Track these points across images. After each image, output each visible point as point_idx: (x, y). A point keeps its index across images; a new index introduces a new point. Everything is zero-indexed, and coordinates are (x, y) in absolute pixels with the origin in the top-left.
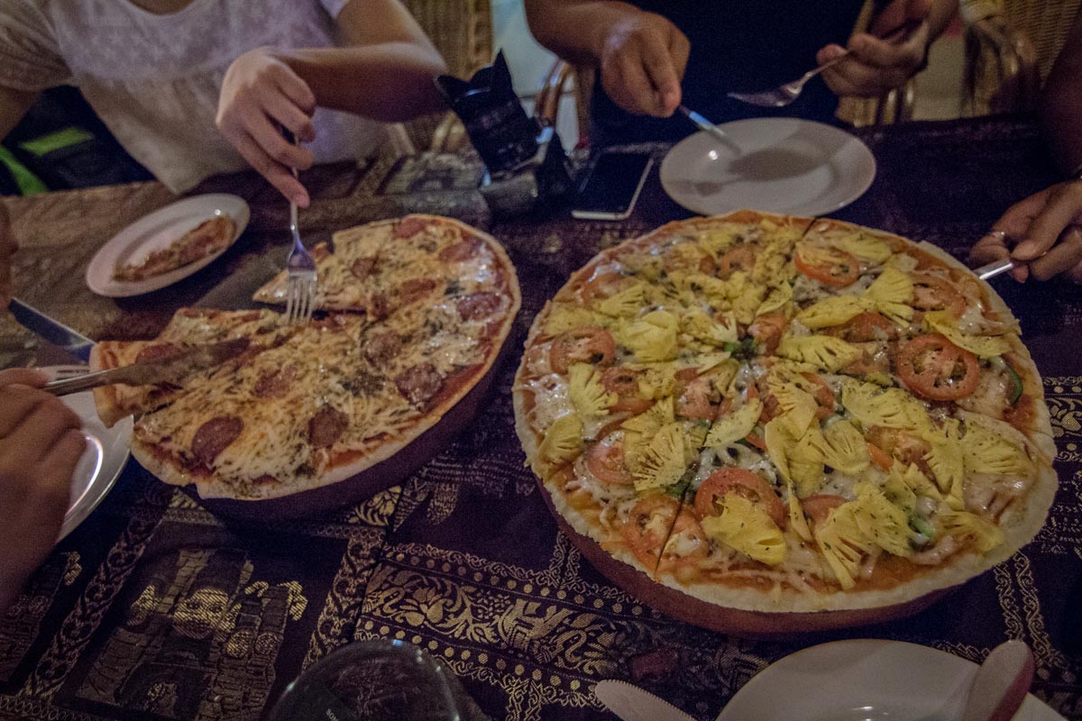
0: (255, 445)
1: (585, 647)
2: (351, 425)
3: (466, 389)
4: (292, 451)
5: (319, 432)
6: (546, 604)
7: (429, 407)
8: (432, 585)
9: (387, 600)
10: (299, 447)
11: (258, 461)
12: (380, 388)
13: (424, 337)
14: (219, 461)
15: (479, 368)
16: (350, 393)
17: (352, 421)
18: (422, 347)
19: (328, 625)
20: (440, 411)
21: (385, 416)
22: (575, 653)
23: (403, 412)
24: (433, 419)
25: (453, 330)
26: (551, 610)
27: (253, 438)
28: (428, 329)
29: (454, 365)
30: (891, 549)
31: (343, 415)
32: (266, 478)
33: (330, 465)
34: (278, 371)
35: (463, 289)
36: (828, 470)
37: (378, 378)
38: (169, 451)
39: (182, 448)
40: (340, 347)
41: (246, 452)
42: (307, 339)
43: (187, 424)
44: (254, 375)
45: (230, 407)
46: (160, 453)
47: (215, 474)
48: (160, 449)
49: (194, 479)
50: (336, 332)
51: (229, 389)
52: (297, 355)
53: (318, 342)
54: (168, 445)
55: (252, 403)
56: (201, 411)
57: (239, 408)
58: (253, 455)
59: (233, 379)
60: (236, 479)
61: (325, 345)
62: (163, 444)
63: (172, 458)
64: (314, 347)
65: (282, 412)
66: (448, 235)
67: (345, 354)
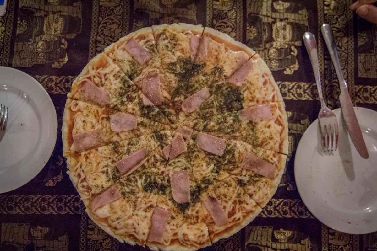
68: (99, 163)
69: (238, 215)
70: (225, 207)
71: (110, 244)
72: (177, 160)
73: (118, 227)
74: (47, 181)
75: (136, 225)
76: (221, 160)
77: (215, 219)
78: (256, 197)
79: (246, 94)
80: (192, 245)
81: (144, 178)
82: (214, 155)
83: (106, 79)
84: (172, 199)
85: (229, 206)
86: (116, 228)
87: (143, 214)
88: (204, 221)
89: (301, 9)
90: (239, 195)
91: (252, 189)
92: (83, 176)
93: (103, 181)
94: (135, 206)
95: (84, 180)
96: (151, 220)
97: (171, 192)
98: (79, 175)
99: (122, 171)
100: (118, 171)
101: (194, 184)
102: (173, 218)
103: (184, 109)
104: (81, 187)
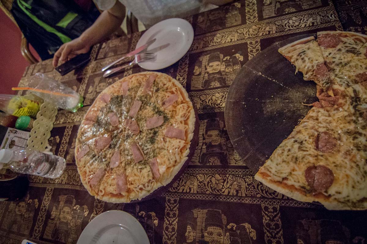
0: (347, 182)
11: (356, 192)
14: (332, 191)
27: (343, 178)
34: (318, 135)
38: (293, 186)
39: (302, 185)
40: (348, 119)
41: (345, 186)
42: (320, 114)
43: (294, 170)
44: (307, 138)
45: (312, 160)
46: (287, 186)
47: (333, 198)
48: (286, 184)
49: (316, 200)
50: (337, 109)
51: (300, 148)
52: (324, 124)
53: (329, 116)
54: (290, 183)
55: (322, 156)
56: (295, 163)
57: (317, 160)
58: (350, 188)
59: (296, 141)
60: (348, 201)
61: (336, 117)
62: (285, 181)
63: (296, 189)
64: (330, 119)
65: (346, 160)
66: (358, 42)
67: (355, 122)
68: (135, 175)
69: (174, 89)
70: (168, 97)
71: (201, 175)
72: (140, 126)
73: (174, 159)
74: (154, 224)
75: (174, 147)
76: (144, 102)
77: (174, 101)
78: (165, 82)
79: (116, 95)
80: (189, 112)
81: (147, 144)
82: (141, 106)
83: (92, 171)
84: (161, 126)
85: (168, 94)
86: (176, 161)
87: (167, 143)
88: (175, 107)
89: (94, 80)
90: (163, 91)
91: (161, 85)
92: (141, 186)
93: (146, 171)
94: (162, 148)
95: (144, 185)
96: (171, 138)
97: (157, 128)
98: (141, 189)
99: (142, 159)
100: (141, 161)
101: (155, 115)
102: (172, 125)
103: (116, 125)
104: (149, 188)
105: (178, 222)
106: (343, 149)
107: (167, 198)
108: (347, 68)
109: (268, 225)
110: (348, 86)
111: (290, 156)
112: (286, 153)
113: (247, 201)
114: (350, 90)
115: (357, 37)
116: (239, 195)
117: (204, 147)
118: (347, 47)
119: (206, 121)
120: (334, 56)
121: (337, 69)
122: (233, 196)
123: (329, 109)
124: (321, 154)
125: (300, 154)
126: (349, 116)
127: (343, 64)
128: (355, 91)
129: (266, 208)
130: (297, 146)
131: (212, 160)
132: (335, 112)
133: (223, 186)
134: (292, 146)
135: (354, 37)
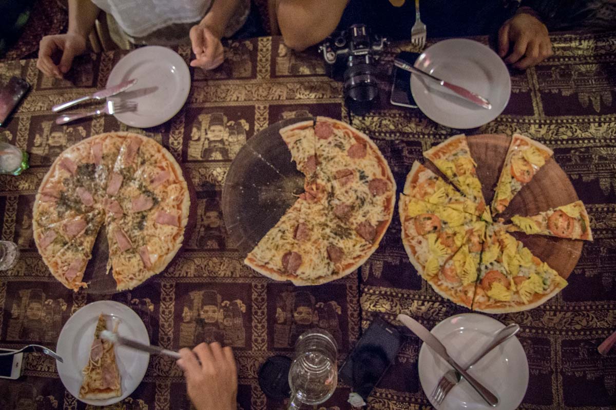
0: (310, 265)
1: (438, 313)
2: (346, 253)
3: (385, 231)
4: (327, 266)
5: (333, 256)
6: (424, 301)
7: (373, 241)
8: (384, 298)
9: (370, 304)
10: (328, 264)
11: (315, 272)
12: (350, 234)
13: (360, 207)
14: (299, 272)
15: (387, 221)
16: (338, 238)
17: (346, 251)
18: (361, 212)
19: (352, 315)
20: (378, 243)
21: (358, 247)
22: (436, 315)
23: (364, 245)
24: (376, 246)
25: (371, 201)
26: (426, 303)
27: (308, 262)
28: (359, 201)
29: (378, 221)
30: (538, 292)
31: (341, 249)
32: (320, 277)
33: (343, 270)
34: (298, 225)
35: (368, 177)
36: (520, 266)
37: (347, 229)
38: (272, 269)
39: (278, 268)
40: (322, 212)
41: (308, 268)
42: (303, 206)
43: (274, 256)
44: (289, 229)
45: (289, 247)
46: (267, 269)
47: (299, 277)
48: (267, 268)
49: (289, 279)
50: (316, 203)
51: (282, 237)
52: (304, 216)
53: (309, 208)
54: (270, 266)
55: (297, 244)
56: (276, 250)
57: (293, 247)
58: (312, 269)
59: (280, 230)
60: (309, 279)
61: (314, 210)
62: (267, 265)
63: (275, 271)
64: (309, 211)
65: (313, 248)
66: (347, 136)
67: (326, 215)
68: (123, 264)
69: (164, 164)
70: (158, 173)
71: (198, 259)
72: (124, 208)
73: (166, 248)
74: (150, 310)
75: (165, 235)
76: (127, 177)
77: (165, 180)
78: (153, 153)
79: (84, 162)
80: (182, 195)
81: (134, 231)
82: (123, 182)
83: (66, 262)
84: (150, 210)
85: (157, 170)
86: (168, 249)
87: (158, 230)
88: (166, 187)
90: (151, 164)
91: (147, 156)
92: (131, 276)
93: (135, 260)
94: (153, 236)
95: (134, 275)
96: (163, 224)
97: (145, 211)
98: (131, 279)
99: (129, 247)
100: (129, 250)
101: (142, 195)
102: (163, 209)
103: (91, 205)
104: (141, 277)
105: (174, 306)
106: (314, 238)
107: (162, 284)
108: (331, 163)
109: (256, 299)
110: (329, 180)
111: (273, 244)
112: (270, 241)
113: (241, 281)
114: (329, 185)
115: (347, 130)
116: (234, 276)
117: (203, 229)
118: (336, 140)
119: (205, 200)
120: (325, 149)
121: (324, 163)
122: (228, 277)
123: (310, 201)
124: (296, 242)
125: (281, 242)
126: (323, 209)
127: (330, 158)
128: (332, 187)
129: (256, 286)
130: (280, 234)
131: (209, 243)
132: (314, 205)
133: (220, 268)
134: (276, 235)
135: (345, 130)
